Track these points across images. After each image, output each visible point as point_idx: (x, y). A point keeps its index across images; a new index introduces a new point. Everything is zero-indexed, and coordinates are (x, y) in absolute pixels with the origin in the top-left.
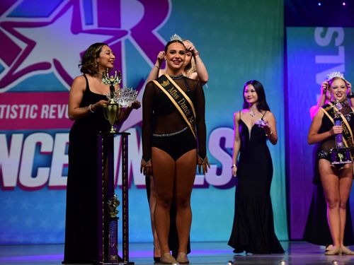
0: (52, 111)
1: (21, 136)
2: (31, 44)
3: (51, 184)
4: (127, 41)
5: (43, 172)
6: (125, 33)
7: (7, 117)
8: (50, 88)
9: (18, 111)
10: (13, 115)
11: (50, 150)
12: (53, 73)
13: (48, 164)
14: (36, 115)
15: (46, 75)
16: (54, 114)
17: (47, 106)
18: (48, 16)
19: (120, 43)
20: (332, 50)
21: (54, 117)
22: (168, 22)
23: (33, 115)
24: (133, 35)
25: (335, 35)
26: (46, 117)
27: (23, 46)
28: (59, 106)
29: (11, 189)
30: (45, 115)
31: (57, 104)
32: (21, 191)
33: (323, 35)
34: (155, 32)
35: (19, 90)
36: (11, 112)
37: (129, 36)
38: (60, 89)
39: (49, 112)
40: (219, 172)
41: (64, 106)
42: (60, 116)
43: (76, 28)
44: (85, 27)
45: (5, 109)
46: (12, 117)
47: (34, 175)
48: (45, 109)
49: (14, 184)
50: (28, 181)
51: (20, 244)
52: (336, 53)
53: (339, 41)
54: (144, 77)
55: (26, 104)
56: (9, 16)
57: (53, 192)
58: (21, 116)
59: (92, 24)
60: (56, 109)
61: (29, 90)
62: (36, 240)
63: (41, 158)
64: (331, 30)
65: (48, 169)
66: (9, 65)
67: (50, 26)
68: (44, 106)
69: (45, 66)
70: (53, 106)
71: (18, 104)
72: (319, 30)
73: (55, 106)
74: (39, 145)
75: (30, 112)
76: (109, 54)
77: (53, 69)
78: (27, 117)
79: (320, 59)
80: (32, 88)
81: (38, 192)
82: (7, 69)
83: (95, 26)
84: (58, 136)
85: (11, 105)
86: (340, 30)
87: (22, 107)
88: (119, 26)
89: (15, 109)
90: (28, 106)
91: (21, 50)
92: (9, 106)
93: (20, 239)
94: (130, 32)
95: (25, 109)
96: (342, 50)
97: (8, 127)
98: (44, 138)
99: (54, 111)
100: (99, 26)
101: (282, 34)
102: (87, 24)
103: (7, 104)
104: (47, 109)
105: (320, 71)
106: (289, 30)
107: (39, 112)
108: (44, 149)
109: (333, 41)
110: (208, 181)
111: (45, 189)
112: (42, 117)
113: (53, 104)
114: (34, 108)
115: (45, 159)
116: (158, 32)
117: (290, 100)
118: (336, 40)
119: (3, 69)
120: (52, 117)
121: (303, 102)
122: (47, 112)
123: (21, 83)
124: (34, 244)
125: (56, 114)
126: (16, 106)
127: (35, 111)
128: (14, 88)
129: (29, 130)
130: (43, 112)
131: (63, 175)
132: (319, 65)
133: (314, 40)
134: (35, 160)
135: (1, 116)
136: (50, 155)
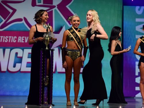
0: (23, 39)
1: (9, 50)
2: (14, 11)
3: (21, 70)
4: (55, 10)
5: (18, 65)
6: (54, 7)
7: (3, 41)
8: (22, 29)
9: (8, 39)
10: (6, 40)
11: (21, 56)
12: (23, 23)
13: (20, 62)
14: (16, 41)
15: (21, 24)
16: (23, 41)
17: (21, 37)
19: (52, 11)
20: (143, 16)
21: (23, 42)
22: (73, 2)
23: (15, 41)
24: (58, 8)
26: (20, 42)
27: (11, 11)
28: (26, 37)
29: (4, 72)
30: (19, 41)
31: (25, 36)
32: (8, 73)
33: (139, 10)
34: (67, 7)
35: (9, 30)
36: (5, 39)
37: (56, 8)
38: (26, 30)
39: (21, 40)
42: (26, 41)
43: (34, 4)
44: (37, 4)
45: (3, 38)
47: (14, 66)
48: (20, 38)
49: (5, 70)
50: (11, 69)
51: (8, 96)
54: (62, 26)
55: (12, 36)
57: (22, 74)
58: (9, 41)
59: (41, 2)
60: (24, 38)
61: (13, 30)
62: (15, 94)
63: (18, 59)
64: (143, 8)
65: (20, 64)
66: (5, 19)
67: (23, 3)
68: (19, 37)
69: (20, 20)
70: (23, 37)
72: (137, 8)
73: (24, 37)
74: (17, 54)
75: (13, 39)
76: (46, 16)
77: (24, 21)
78: (12, 41)
80: (15, 29)
81: (16, 74)
82: (4, 21)
83: (42, 4)
84: (25, 50)
85: (5, 36)
87: (10, 37)
88: (52, 4)
89: (7, 38)
90: (13, 37)
91: (10, 13)
92: (4, 37)
93: (8, 94)
94: (57, 6)
95: (11, 38)
97: (4, 46)
98: (19, 51)
99: (24, 39)
100: (44, 3)
101: (122, 9)
102: (38, 2)
104: (21, 38)
105: (138, 25)
106: (125, 7)
107: (17, 39)
108: (19, 55)
111: (19, 72)
112: (18, 41)
114: (15, 38)
115: (19, 60)
116: (69, 6)
119: (2, 21)
120: (22, 42)
121: (130, 38)
122: (21, 39)
123: (10, 27)
125: (24, 41)
126: (7, 37)
127: (15, 39)
128: (7, 29)
130: (19, 39)
131: (27, 67)
132: (137, 22)
133: (135, 12)
134: (15, 60)
135: (1, 41)
136: (21, 58)
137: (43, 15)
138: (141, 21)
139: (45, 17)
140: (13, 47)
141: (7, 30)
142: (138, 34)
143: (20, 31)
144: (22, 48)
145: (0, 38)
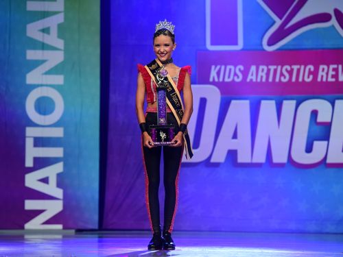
0: (331, 73)
3: (329, 161)
5: (319, 146)
7: (277, 80)
8: (329, 44)
9: (290, 73)
10: (285, 77)
11: (328, 120)
13: (326, 137)
14: (311, 77)
16: (333, 76)
17: (326, 67)
21: (334, 80)
23: (308, 77)
28: (340, 67)
29: (281, 165)
30: (322, 77)
31: (338, 64)
32: (293, 169)
35: (291, 47)
36: (282, 74)
39: (327, 74)
42: (342, 79)
45: (275, 71)
46: (283, 80)
47: (309, 149)
48: (323, 70)
49: (284, 160)
50: (301, 157)
51: (292, 232)
55: (300, 65)
57: (331, 171)
58: (294, 79)
60: (336, 70)
61: (304, 47)
63: (317, 129)
65: (326, 143)
66: (281, 18)
68: (321, 67)
70: (332, 67)
71: (290, 65)
73: (335, 66)
74: (315, 113)
75: (304, 73)
78: (300, 80)
80: (308, 44)
81: (313, 170)
82: (279, 22)
84: (337, 102)
85: (282, 66)
87: (295, 67)
89: (286, 70)
90: (303, 67)
92: (279, 67)
93: (292, 226)
95: (299, 71)
97: (278, 92)
98: (322, 106)
99: (334, 73)
103: (277, 65)
104: (326, 70)
107: (315, 73)
108: (320, 119)
111: (322, 165)
112: (319, 79)
113: (333, 64)
114: (310, 69)
115: (322, 131)
119: (274, 22)
120: (330, 79)
122: (325, 73)
123: (294, 39)
124: (309, 233)
125: (336, 76)
126: (288, 68)
127: (310, 73)
129: (303, 96)
130: (320, 73)
134: (309, 132)
135: (271, 79)
136: (328, 126)
141: (286, 47)
143: (323, 49)
144: (331, 96)
145: (269, 70)
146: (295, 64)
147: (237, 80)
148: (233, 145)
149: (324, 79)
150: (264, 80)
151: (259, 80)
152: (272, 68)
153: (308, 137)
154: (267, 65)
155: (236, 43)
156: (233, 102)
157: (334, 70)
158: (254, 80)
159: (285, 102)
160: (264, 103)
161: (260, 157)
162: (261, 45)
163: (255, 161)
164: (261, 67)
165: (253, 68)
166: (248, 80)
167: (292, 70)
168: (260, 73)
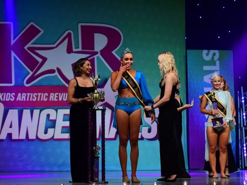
0: (56, 97)
1: (39, 110)
2: (45, 59)
3: (55, 138)
4: (98, 57)
5: (50, 131)
6: (97, 53)
7: (31, 100)
8: (54, 83)
9: (37, 96)
11: (55, 119)
12: (56, 75)
13: (54, 126)
14: (47, 98)
15: (53, 77)
16: (57, 98)
17: (53, 94)
18: (54, 44)
19: (94, 58)
20: (212, 62)
21: (57, 100)
22: (121, 47)
23: (45, 99)
24: (101, 54)
25: (214, 54)
27: (40, 60)
28: (60, 94)
29: (33, 140)
31: (59, 93)
32: (39, 141)
33: (207, 54)
34: (113, 52)
35: (36, 86)
36: (33, 97)
37: (99, 55)
38: (60, 84)
39: (54, 97)
40: (149, 131)
41: (62, 94)
42: (60, 99)
43: (70, 50)
44: (74, 50)
45: (30, 96)
46: (34, 100)
47: (46, 132)
49: (34, 137)
50: (42, 136)
51: (38, 171)
52: (215, 64)
53: (216, 58)
54: (108, 78)
55: (42, 93)
56: (32, 44)
57: (56, 142)
58: (39, 100)
59: (78, 48)
60: (58, 95)
62: (47, 169)
63: (50, 123)
64: (212, 52)
65: (53, 129)
66: (32, 71)
67: (55, 49)
68: (51, 94)
69: (52, 71)
70: (56, 94)
71: (37, 93)
72: (205, 52)
73: (58, 94)
74: (48, 115)
75: (43, 97)
76: (88, 65)
77: (57, 73)
78: (42, 100)
79: (206, 68)
80: (45, 83)
81: (48, 142)
82: (31, 73)
83: (80, 49)
84: (59, 110)
85: (33, 93)
86: (217, 52)
87: (39, 94)
88: (94, 50)
90: (43, 94)
91: (39, 62)
92: (32, 94)
93: (38, 169)
94: (99, 53)
95: (41, 95)
96: (218, 63)
97: (32, 106)
98: (51, 112)
100: (82, 49)
101: (184, 54)
102: (76, 48)
103: (31, 93)
105: (206, 75)
106: (189, 51)
107: (48, 97)
108: (52, 118)
109: (213, 58)
110: (143, 136)
111: (52, 140)
112: (50, 100)
113: (57, 92)
114: (46, 95)
115: (52, 124)
116: (116, 52)
117: (189, 90)
118: (215, 57)
119: (29, 73)
120: (55, 100)
122: (53, 97)
123: (38, 81)
124: (46, 171)
126: (36, 94)
127: (46, 97)
128: (35, 84)
130: (51, 97)
131: (62, 133)
132: (205, 71)
133: (203, 57)
134: (46, 124)
135: (28, 100)
136: (54, 121)
137: (85, 65)
138: (210, 69)
139: (87, 67)
140: (44, 108)
142: (206, 87)
143: (52, 86)
144: (55, 107)
145: (27, 95)
146: (39, 93)
147: (12, 100)
148: (10, 131)
149: (53, 100)
150: (25, 100)
151: (22, 100)
152: (28, 94)
153: (46, 127)
154: (26, 93)
155: (11, 83)
156: (10, 110)
157: (57, 95)
158: (20, 100)
159: (35, 110)
160: (24, 110)
161: (23, 136)
162: (23, 84)
163: (21, 138)
164: (23, 94)
165: (20, 94)
166: (17, 100)
167: (38, 95)
168: (23, 97)
